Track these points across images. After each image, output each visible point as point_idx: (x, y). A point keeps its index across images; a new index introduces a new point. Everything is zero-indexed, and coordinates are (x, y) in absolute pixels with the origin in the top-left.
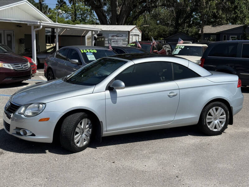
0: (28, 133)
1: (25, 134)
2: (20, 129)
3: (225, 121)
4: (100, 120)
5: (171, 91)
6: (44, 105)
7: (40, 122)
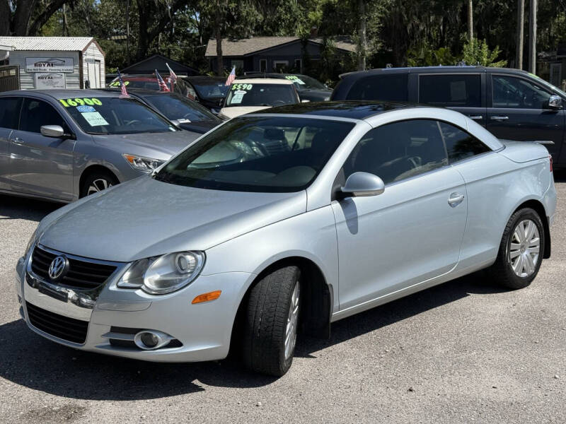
0: (162, 341)
1: (150, 343)
2: (134, 331)
3: (538, 251)
4: (328, 283)
5: (452, 190)
6: (199, 257)
7: (194, 305)
